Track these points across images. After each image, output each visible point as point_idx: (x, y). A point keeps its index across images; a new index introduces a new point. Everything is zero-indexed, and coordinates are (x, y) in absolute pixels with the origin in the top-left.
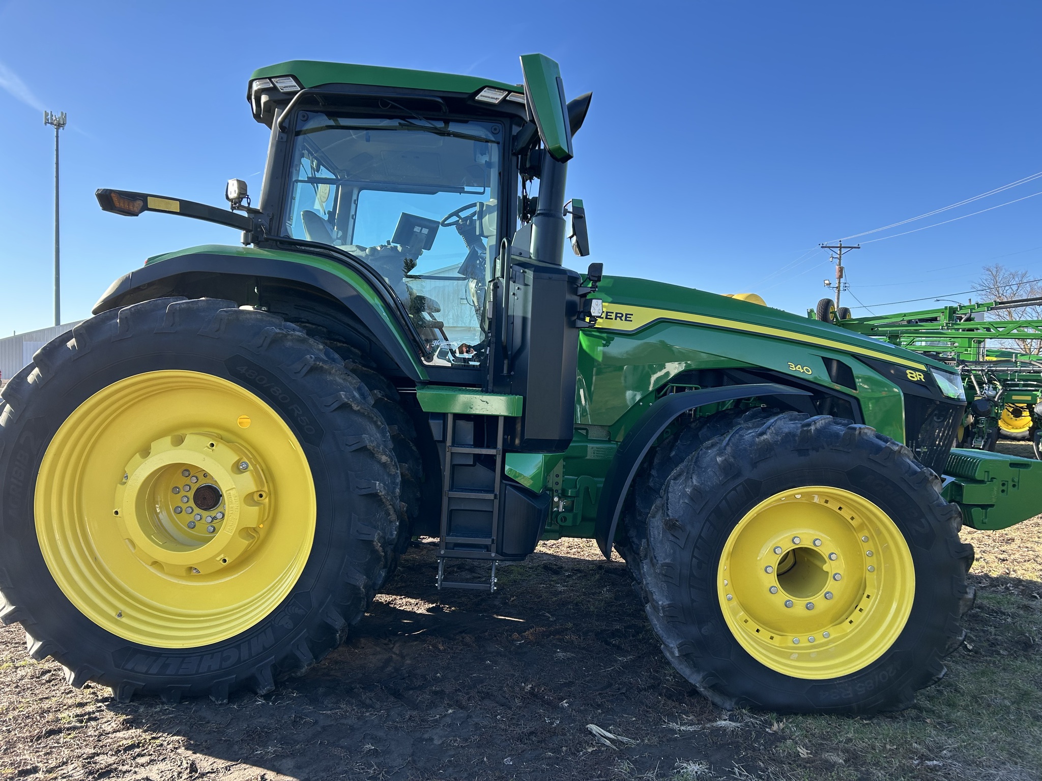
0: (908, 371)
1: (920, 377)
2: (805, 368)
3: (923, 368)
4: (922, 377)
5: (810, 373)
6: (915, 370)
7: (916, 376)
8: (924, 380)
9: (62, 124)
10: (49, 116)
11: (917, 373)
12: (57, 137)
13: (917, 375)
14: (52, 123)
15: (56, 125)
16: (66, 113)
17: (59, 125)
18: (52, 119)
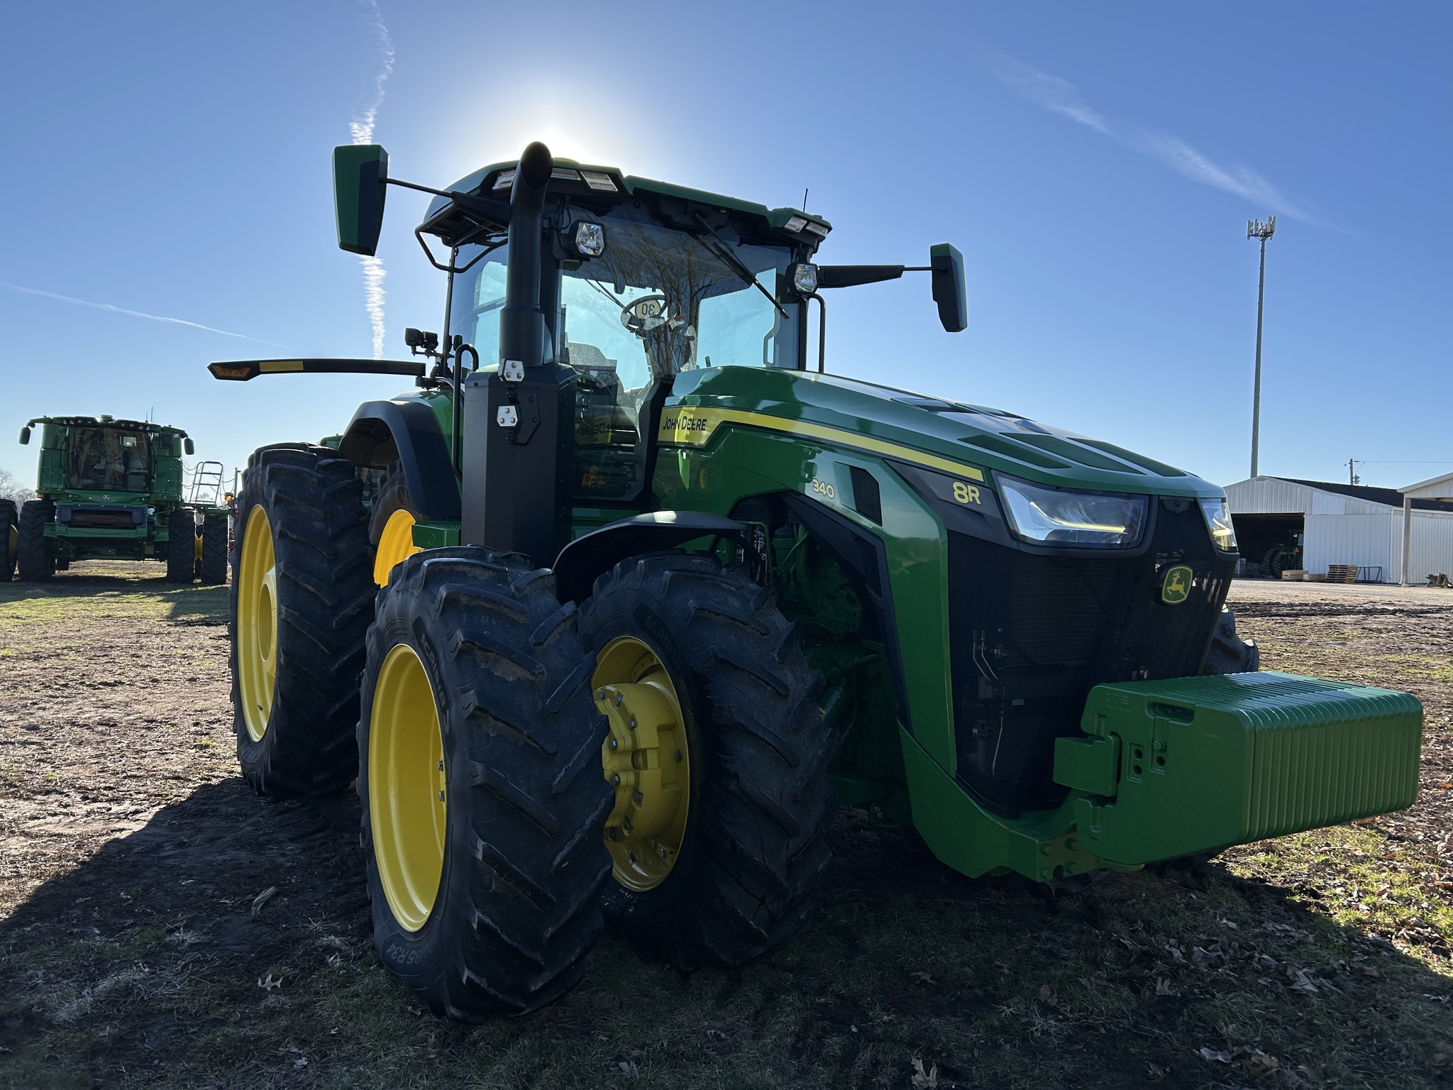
0: (956, 484)
1: (973, 495)
2: (829, 487)
3: (977, 475)
4: (977, 495)
5: (832, 496)
6: (967, 481)
7: (967, 494)
8: (979, 502)
9: (1269, 233)
10: (1253, 227)
11: (970, 487)
12: (1263, 251)
13: (970, 492)
14: (1256, 235)
15: (1261, 236)
16: (1274, 218)
17: (1266, 235)
18: (1257, 229)
